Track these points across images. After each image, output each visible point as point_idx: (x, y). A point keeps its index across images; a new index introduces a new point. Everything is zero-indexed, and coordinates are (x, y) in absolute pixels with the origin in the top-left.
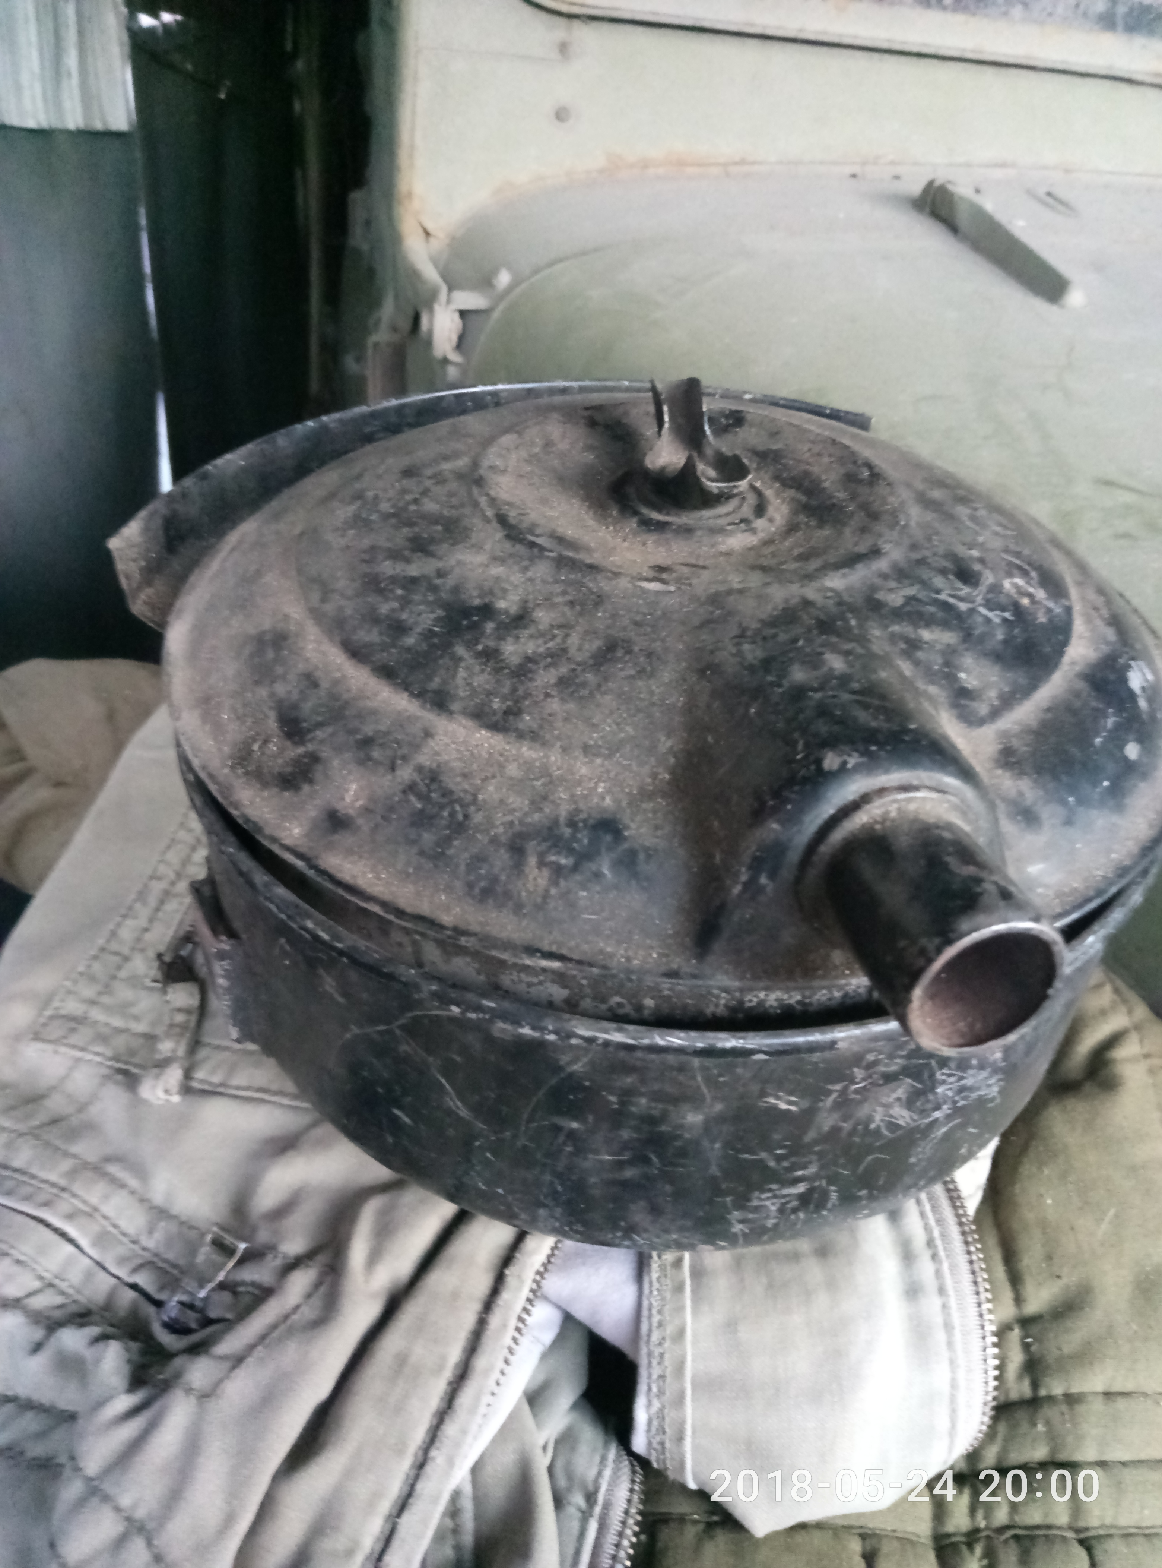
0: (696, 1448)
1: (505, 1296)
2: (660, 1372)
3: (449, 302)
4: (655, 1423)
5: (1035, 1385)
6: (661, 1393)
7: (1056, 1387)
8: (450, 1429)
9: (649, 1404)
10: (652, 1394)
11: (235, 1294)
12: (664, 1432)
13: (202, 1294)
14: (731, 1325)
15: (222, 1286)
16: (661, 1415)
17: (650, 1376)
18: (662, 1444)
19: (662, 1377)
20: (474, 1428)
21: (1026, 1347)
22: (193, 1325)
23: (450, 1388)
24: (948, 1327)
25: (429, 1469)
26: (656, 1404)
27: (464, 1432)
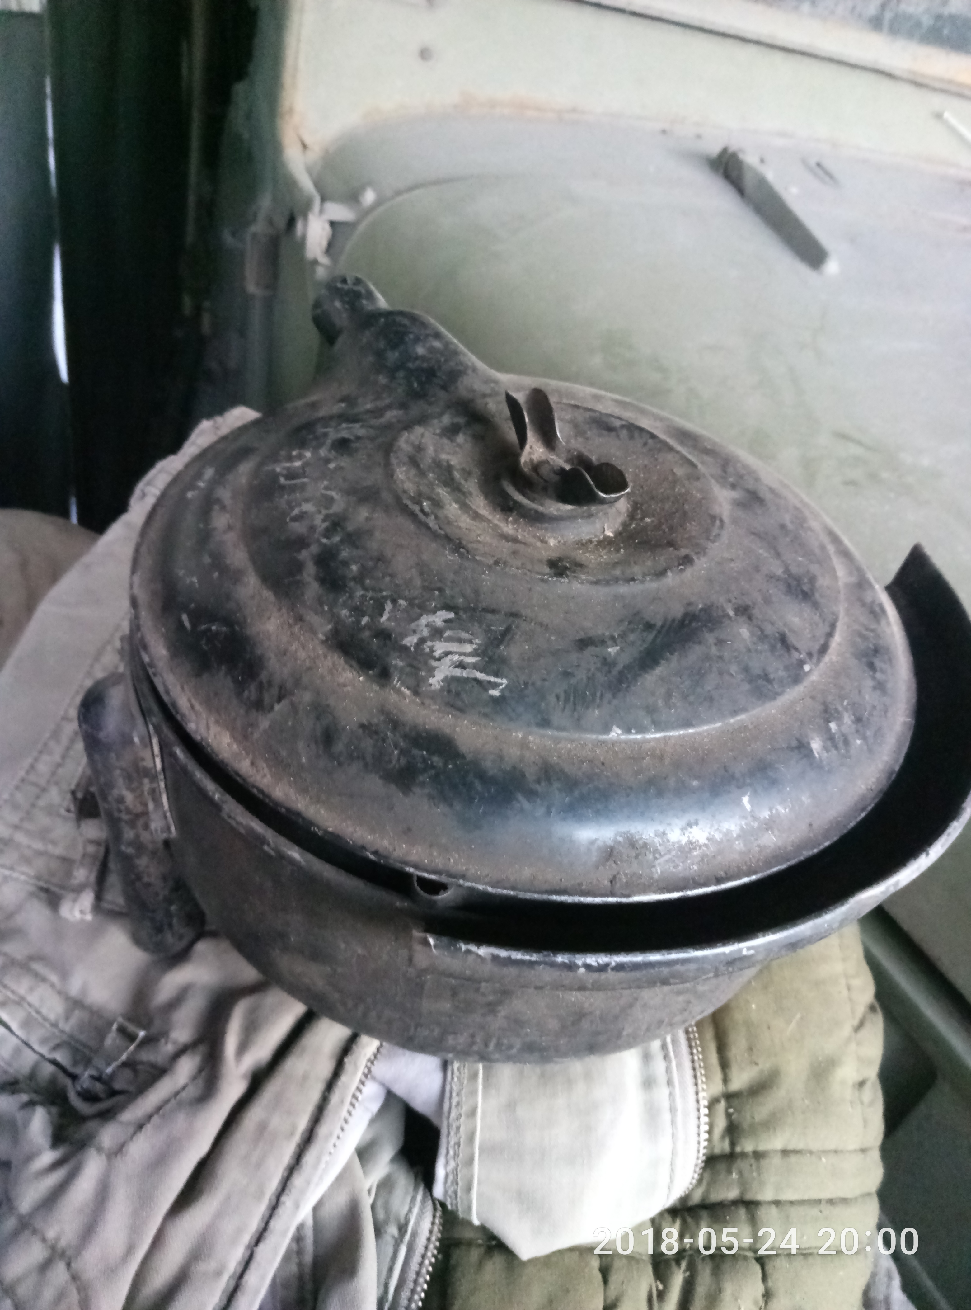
0: (479, 1195)
1: (344, 1078)
2: (456, 1140)
3: (321, 211)
4: (451, 1178)
5: (733, 1144)
6: (456, 1155)
7: (748, 1146)
8: (298, 1181)
9: (447, 1162)
10: (449, 1157)
11: (135, 1071)
12: (457, 1184)
13: (109, 1070)
14: (511, 1106)
15: (125, 1065)
16: (455, 1172)
17: (448, 1143)
18: (455, 1193)
19: (458, 1144)
20: (315, 1179)
21: (728, 1116)
22: (102, 1095)
23: (298, 1150)
24: (673, 1110)
25: (280, 1211)
26: (452, 1164)
27: (308, 1183)
